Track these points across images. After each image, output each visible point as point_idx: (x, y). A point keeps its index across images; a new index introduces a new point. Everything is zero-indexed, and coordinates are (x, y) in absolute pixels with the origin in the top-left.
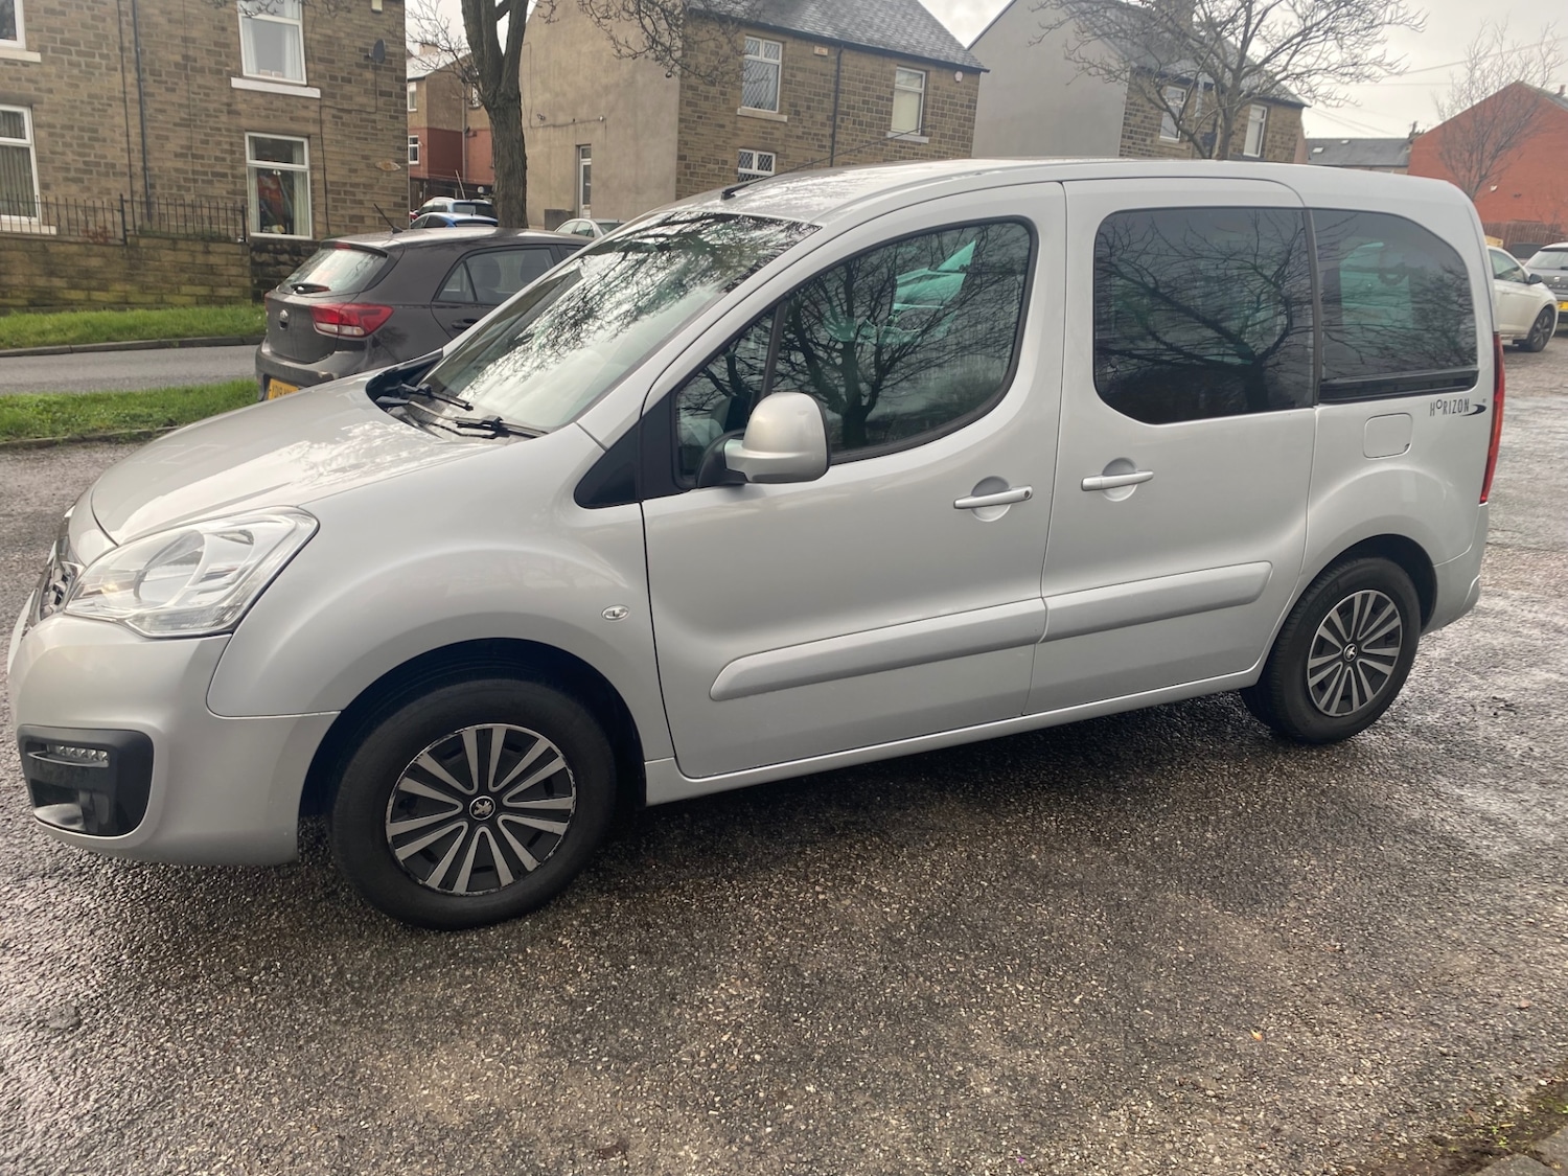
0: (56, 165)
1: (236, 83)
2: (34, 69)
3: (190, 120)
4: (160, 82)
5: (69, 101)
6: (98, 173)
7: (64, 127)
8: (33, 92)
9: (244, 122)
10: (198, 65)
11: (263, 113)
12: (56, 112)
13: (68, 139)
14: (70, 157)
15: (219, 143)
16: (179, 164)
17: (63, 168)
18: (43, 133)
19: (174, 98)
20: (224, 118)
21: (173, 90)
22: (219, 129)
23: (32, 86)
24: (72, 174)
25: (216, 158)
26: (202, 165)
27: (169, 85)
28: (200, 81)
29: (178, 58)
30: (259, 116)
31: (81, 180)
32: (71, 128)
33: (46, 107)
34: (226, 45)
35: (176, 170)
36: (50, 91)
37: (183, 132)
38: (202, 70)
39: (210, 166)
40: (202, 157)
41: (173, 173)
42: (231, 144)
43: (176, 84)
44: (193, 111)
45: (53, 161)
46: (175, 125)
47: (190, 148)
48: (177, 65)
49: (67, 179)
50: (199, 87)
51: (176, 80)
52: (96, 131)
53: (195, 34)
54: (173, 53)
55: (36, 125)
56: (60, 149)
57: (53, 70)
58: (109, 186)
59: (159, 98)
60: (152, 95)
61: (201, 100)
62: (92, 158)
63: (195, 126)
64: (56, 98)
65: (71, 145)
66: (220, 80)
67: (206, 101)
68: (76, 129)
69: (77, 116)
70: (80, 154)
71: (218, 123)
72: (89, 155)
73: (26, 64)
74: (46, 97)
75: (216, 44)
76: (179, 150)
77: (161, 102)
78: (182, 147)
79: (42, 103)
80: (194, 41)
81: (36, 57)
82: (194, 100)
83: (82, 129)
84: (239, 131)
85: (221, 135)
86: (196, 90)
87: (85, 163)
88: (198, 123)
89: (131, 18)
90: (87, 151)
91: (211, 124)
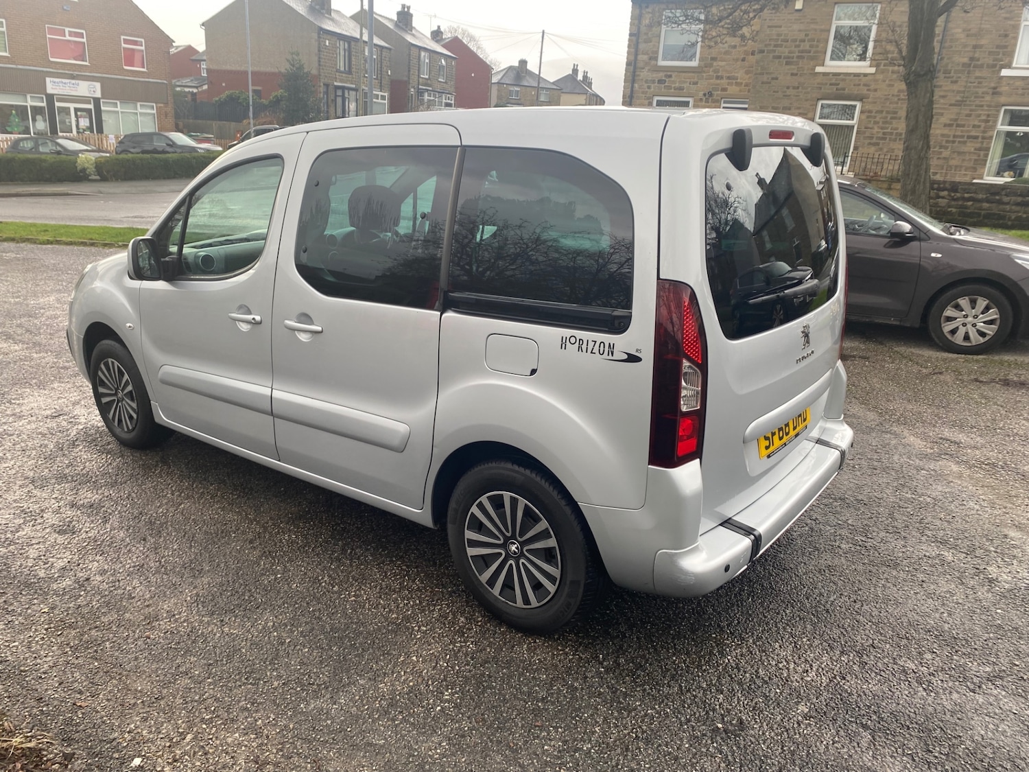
0: (866, 135)
1: (1005, 72)
2: (870, 77)
3: (963, 101)
4: (949, 78)
5: (885, 95)
6: (890, 139)
7: (877, 112)
8: (865, 92)
9: (1003, 99)
10: (979, 63)
11: (1020, 92)
12: (875, 103)
13: (877, 119)
14: (876, 129)
15: (979, 115)
16: (946, 131)
17: (868, 137)
18: (864, 117)
19: (955, 87)
20: (988, 98)
21: (956, 82)
22: (982, 106)
23: (866, 88)
24: (874, 141)
25: (974, 126)
26: (962, 131)
27: (954, 79)
28: (978, 74)
29: (966, 60)
30: (1017, 94)
31: (878, 144)
32: (882, 112)
33: (870, 100)
34: (1006, 47)
35: (943, 135)
36: (876, 90)
37: (955, 110)
38: (981, 66)
39: (968, 131)
40: (963, 126)
41: (939, 137)
42: (988, 116)
43: (960, 77)
44: (966, 94)
45: (864, 133)
46: (951, 105)
47: (956, 120)
48: (964, 65)
49: (870, 144)
50: (977, 78)
51: (960, 75)
52: (896, 113)
53: (983, 42)
54: (963, 57)
55: (862, 112)
56: (870, 126)
57: (880, 77)
58: (894, 147)
59: (944, 88)
60: (941, 86)
61: (974, 87)
62: (889, 130)
63: (965, 105)
64: (879, 94)
65: (878, 123)
66: (993, 71)
67: (978, 87)
68: (884, 112)
69: (888, 104)
70: (882, 128)
71: (981, 101)
72: (887, 128)
73: (865, 75)
74: (872, 94)
75: (998, 47)
76: (948, 122)
77: (945, 91)
78: (951, 120)
79: (868, 98)
80: (981, 46)
81: (873, 70)
82: (970, 87)
83: (888, 112)
84: (996, 106)
85: (982, 110)
86: (972, 80)
87: (884, 133)
88: (968, 103)
89: (941, 37)
90: (887, 125)
91: (977, 103)
